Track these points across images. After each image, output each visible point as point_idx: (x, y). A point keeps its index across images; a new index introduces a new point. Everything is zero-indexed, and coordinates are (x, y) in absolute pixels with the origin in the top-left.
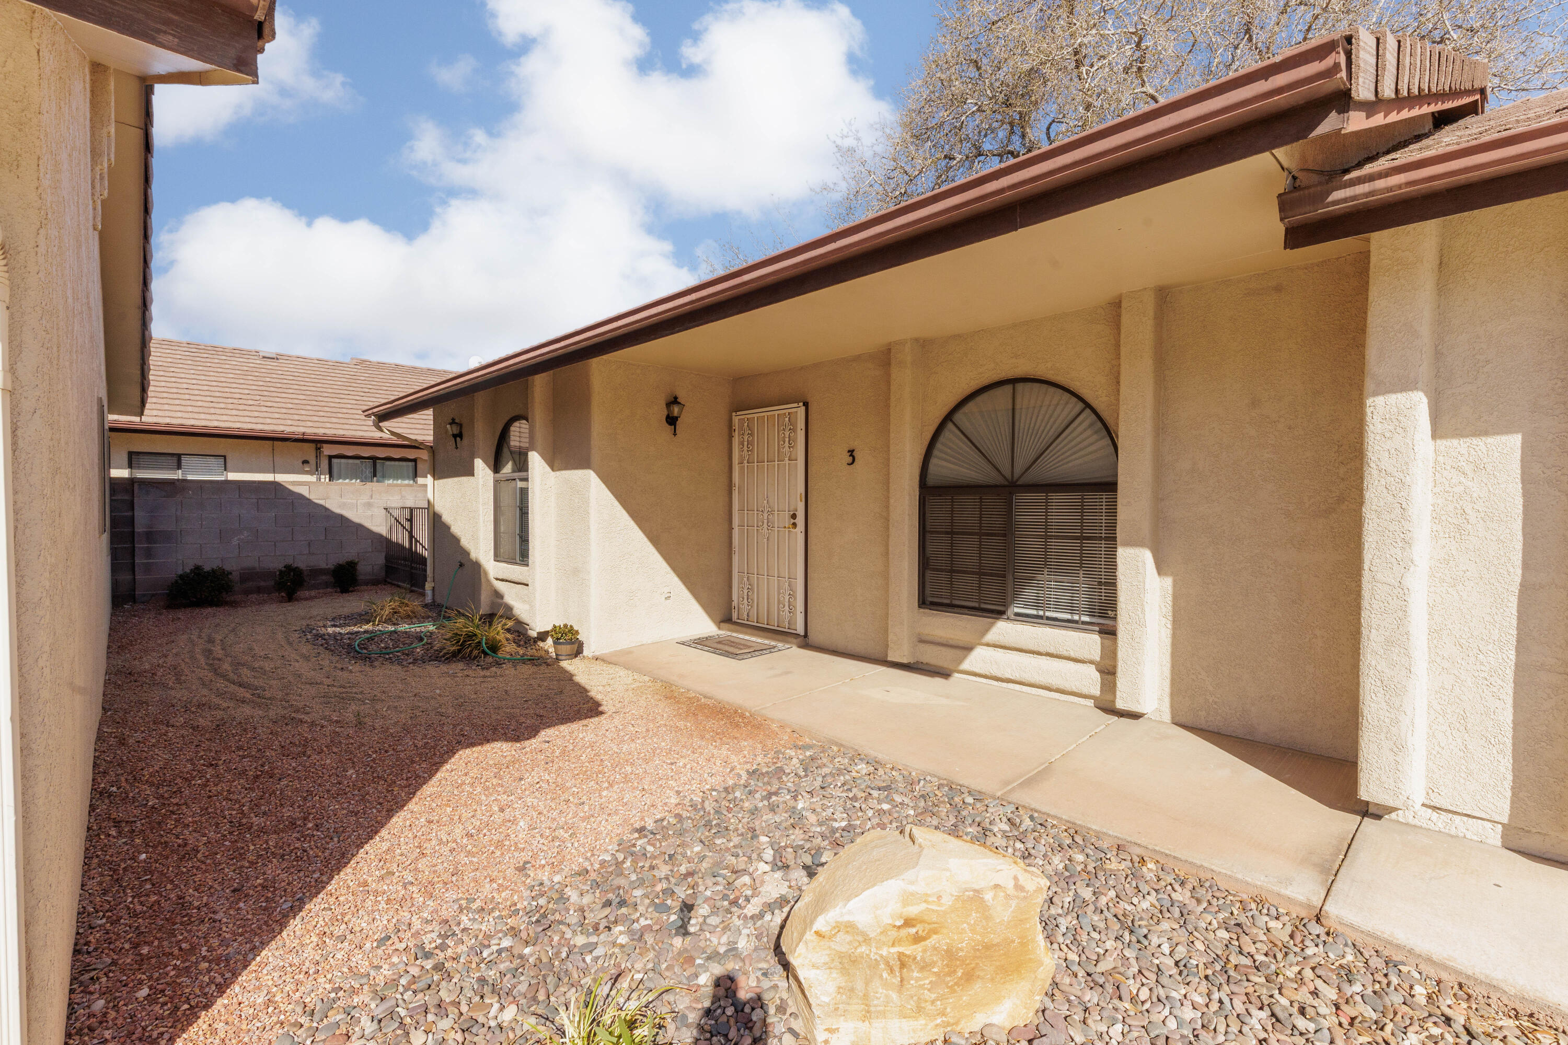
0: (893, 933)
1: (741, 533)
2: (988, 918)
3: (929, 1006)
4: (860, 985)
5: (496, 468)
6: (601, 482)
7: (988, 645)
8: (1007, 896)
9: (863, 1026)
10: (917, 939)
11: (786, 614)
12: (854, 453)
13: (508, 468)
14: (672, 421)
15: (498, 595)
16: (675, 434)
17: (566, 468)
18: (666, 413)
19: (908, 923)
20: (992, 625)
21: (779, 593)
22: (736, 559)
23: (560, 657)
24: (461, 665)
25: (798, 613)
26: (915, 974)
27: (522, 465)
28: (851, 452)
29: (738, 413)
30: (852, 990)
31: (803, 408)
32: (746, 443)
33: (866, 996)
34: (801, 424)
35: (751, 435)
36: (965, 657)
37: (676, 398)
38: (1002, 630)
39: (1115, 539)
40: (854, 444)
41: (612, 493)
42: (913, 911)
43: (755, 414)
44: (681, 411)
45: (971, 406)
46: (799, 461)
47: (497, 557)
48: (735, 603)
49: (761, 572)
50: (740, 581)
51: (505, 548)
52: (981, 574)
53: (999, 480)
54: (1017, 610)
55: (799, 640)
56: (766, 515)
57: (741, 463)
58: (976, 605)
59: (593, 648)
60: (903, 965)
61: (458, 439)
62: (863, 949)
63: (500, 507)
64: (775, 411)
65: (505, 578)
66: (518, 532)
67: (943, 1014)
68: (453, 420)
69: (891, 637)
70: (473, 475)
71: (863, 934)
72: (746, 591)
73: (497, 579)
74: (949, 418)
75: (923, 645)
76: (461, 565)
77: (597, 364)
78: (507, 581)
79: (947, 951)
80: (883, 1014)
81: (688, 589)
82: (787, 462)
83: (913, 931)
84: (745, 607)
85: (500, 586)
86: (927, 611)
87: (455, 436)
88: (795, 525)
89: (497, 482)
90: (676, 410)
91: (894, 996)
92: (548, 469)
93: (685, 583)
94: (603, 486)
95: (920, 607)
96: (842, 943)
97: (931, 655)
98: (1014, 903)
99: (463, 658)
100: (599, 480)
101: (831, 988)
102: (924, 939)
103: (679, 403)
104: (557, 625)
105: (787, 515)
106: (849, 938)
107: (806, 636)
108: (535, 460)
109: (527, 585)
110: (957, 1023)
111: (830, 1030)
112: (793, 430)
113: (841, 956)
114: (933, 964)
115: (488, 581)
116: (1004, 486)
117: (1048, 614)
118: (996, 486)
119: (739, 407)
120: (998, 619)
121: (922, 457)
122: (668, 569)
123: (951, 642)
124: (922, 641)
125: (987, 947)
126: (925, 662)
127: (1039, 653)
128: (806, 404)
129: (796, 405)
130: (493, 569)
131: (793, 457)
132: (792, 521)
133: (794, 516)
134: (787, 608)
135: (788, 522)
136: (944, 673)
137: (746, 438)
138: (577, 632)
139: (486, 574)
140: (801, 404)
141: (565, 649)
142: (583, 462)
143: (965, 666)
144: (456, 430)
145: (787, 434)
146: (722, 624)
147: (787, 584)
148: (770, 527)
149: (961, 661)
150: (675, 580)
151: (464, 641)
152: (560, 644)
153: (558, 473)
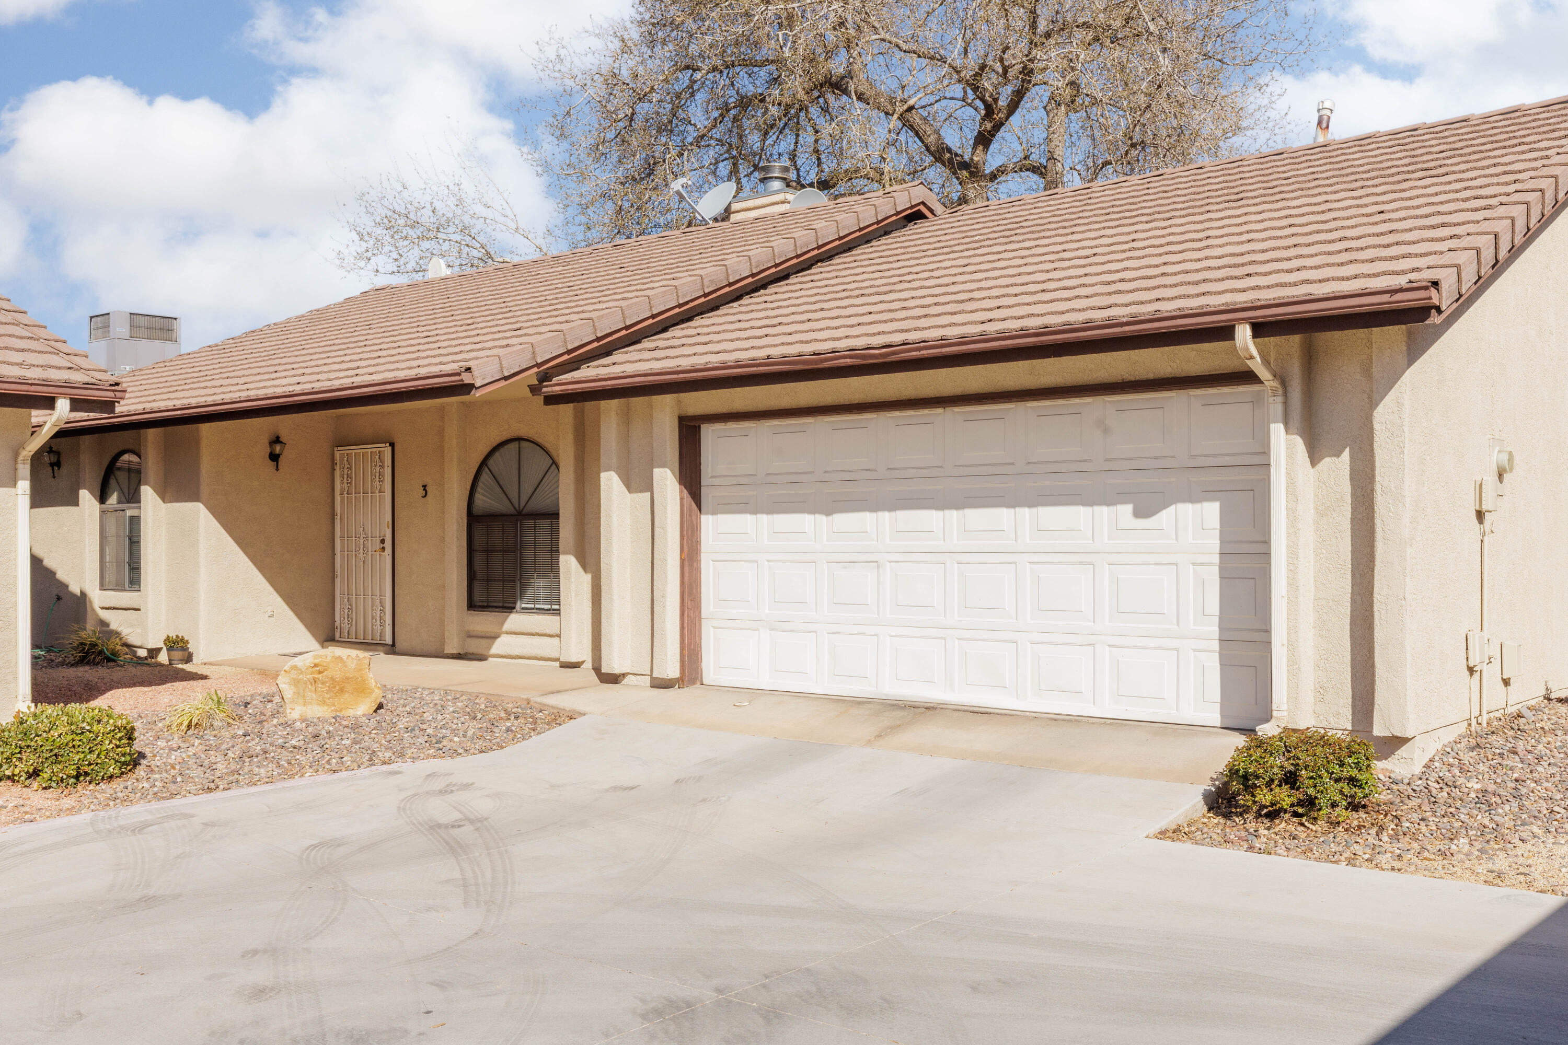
0: (311, 669)
1: (342, 557)
2: (346, 666)
3: (328, 701)
4: (301, 691)
5: (102, 499)
6: (209, 513)
7: (507, 633)
8: (353, 659)
9: (304, 708)
10: (320, 672)
11: (378, 628)
12: (427, 488)
13: (113, 499)
14: (274, 457)
15: (104, 624)
16: (277, 469)
17: (177, 501)
18: (269, 450)
19: (316, 665)
20: (508, 616)
21: (372, 610)
22: (338, 582)
23: (173, 662)
24: (87, 668)
25: (387, 624)
26: (320, 686)
27: (133, 497)
28: (424, 487)
29: (339, 448)
30: (299, 693)
31: (390, 448)
32: (346, 476)
33: (304, 696)
34: (388, 462)
35: (350, 468)
36: (493, 643)
37: (278, 438)
38: (515, 620)
39: (558, 551)
40: (428, 480)
41: (220, 522)
42: (317, 661)
43: (353, 450)
44: (282, 450)
45: (497, 455)
46: (386, 494)
47: (103, 587)
48: (337, 624)
49: (358, 593)
50: (342, 599)
51: (110, 576)
52: (503, 581)
53: (513, 511)
54: (523, 606)
55: (386, 647)
56: (362, 541)
57: (342, 494)
58: (501, 604)
59: (202, 656)
60: (315, 682)
61: (56, 468)
62: (301, 676)
63: (106, 537)
64: (369, 449)
65: (112, 605)
66: (127, 560)
67: (334, 705)
68: (51, 448)
69: (447, 634)
70: (77, 504)
71: (300, 670)
72: (346, 611)
73: (103, 608)
74: (484, 463)
75: (470, 639)
76: (59, 598)
77: (205, 428)
78: (114, 608)
79: (332, 678)
80: (311, 703)
81: (291, 609)
82: (378, 494)
83: (318, 669)
84: (346, 626)
85: (104, 615)
86: (472, 612)
87: (52, 465)
88: (383, 549)
89: (103, 512)
90: (278, 448)
91: (314, 695)
92: (160, 501)
93: (288, 604)
94: (211, 516)
95: (468, 610)
96: (294, 674)
97: (474, 646)
98: (355, 661)
99: (88, 663)
100: (207, 511)
101: (291, 692)
102: (322, 672)
103: (281, 442)
104: (171, 636)
105: (378, 540)
106: (296, 672)
107: (393, 645)
108: (147, 492)
109: (139, 610)
110: (341, 711)
111: (292, 709)
112: (382, 467)
113: (294, 680)
114: (327, 682)
115: (93, 610)
116: (515, 515)
117: (537, 606)
118: (512, 515)
119: (341, 443)
120: (511, 612)
121: (468, 492)
122: (272, 590)
123: (487, 635)
124: (470, 636)
125: (347, 678)
126: (471, 652)
127: (533, 634)
128: (392, 445)
129: (383, 445)
130: (98, 598)
131: (382, 490)
132: (382, 545)
133: (383, 541)
134: (378, 622)
135: (378, 546)
136: (481, 658)
137: (346, 471)
138: (187, 642)
139: (91, 602)
140: (388, 444)
141: (177, 655)
142: (192, 495)
143: (494, 650)
144: (54, 459)
145: (378, 469)
146: (326, 644)
147: (378, 601)
148: (366, 552)
149: (490, 647)
150: (279, 600)
151: (88, 650)
152: (173, 650)
153: (169, 505)
